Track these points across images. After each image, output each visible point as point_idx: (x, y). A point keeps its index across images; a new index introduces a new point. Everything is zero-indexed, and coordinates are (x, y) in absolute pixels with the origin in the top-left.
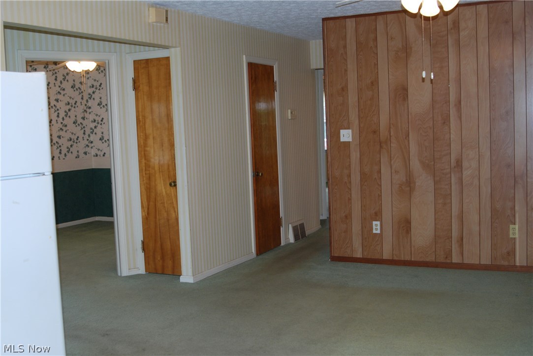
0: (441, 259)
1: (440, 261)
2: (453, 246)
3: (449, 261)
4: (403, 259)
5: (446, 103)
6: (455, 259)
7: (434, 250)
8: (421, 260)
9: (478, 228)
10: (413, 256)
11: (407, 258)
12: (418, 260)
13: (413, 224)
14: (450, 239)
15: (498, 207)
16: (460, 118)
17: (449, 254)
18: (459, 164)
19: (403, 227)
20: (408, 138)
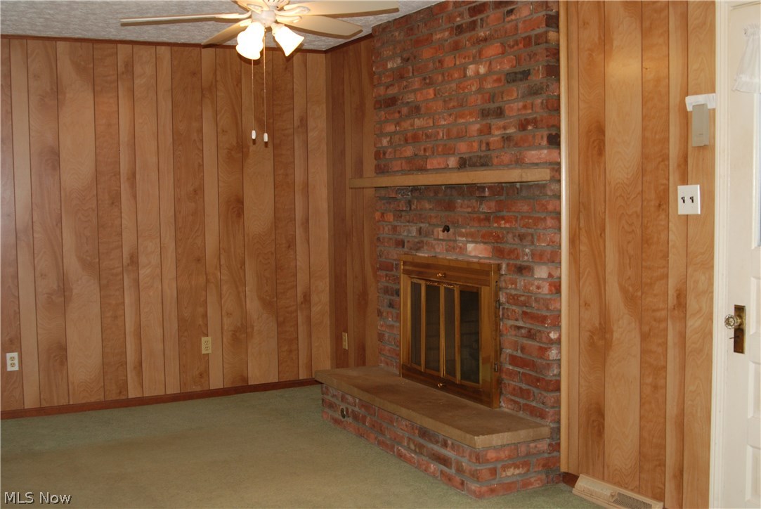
0: (113, 396)
1: (111, 399)
2: (129, 376)
3: (124, 397)
4: (56, 404)
5: (115, 175)
6: (133, 393)
7: (103, 384)
8: (83, 402)
9: (161, 347)
10: (71, 398)
11: (63, 402)
12: (80, 402)
13: (71, 351)
14: (125, 366)
15: (186, 315)
16: (135, 197)
17: (124, 387)
18: (134, 261)
19: (54, 357)
20: (59, 225)
